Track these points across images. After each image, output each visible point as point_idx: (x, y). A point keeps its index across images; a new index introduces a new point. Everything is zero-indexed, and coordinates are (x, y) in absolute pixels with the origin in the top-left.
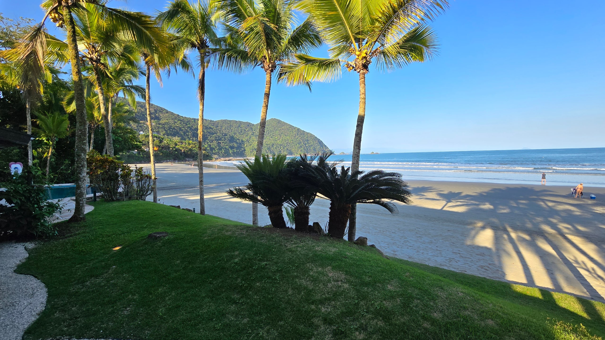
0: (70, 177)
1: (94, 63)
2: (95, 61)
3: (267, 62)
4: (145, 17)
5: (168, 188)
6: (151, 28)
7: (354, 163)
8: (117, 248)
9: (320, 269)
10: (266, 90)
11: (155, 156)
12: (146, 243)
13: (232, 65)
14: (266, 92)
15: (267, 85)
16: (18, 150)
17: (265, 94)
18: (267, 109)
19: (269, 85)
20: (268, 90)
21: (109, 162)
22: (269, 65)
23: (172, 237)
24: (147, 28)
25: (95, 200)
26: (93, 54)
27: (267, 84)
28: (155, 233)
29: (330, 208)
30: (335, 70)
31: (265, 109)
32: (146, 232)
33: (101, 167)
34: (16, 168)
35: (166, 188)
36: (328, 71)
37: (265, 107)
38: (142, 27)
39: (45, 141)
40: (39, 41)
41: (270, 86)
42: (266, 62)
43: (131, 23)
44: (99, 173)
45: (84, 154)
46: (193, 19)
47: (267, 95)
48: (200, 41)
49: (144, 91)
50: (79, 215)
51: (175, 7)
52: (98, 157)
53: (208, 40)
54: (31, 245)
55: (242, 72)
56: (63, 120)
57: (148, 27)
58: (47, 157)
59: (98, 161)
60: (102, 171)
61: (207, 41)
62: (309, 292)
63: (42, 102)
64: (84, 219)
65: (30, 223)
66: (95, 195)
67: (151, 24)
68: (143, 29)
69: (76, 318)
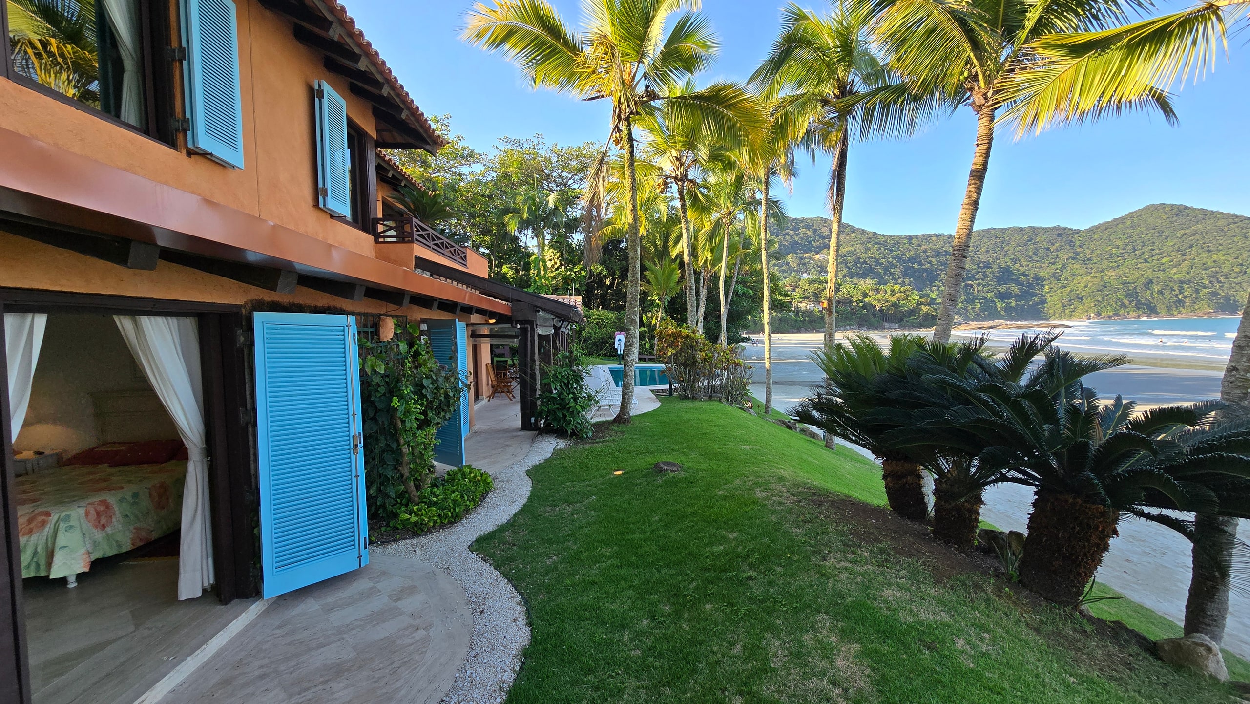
1: (679, 183)
2: (681, 180)
3: (979, 88)
4: (724, 88)
6: (735, 104)
8: (618, 473)
9: (833, 639)
10: (973, 160)
12: (645, 476)
14: (974, 167)
15: (980, 148)
17: (972, 171)
18: (976, 209)
19: (984, 147)
20: (980, 160)
22: (985, 94)
24: (729, 107)
25: (671, 394)
26: (678, 169)
27: (977, 145)
28: (664, 463)
31: (968, 212)
32: (651, 460)
37: (967, 206)
38: (723, 107)
39: (657, 302)
41: (989, 148)
42: (976, 88)
43: (706, 107)
44: (670, 354)
46: (822, 50)
47: (979, 175)
48: (839, 88)
49: (776, 206)
50: (624, 415)
51: (784, 45)
52: (672, 329)
53: (857, 79)
54: (562, 444)
57: (731, 105)
58: (656, 323)
59: (669, 335)
60: (674, 352)
61: (855, 82)
64: (628, 421)
65: (565, 416)
66: (671, 387)
67: (735, 96)
68: (724, 111)
69: (514, 545)
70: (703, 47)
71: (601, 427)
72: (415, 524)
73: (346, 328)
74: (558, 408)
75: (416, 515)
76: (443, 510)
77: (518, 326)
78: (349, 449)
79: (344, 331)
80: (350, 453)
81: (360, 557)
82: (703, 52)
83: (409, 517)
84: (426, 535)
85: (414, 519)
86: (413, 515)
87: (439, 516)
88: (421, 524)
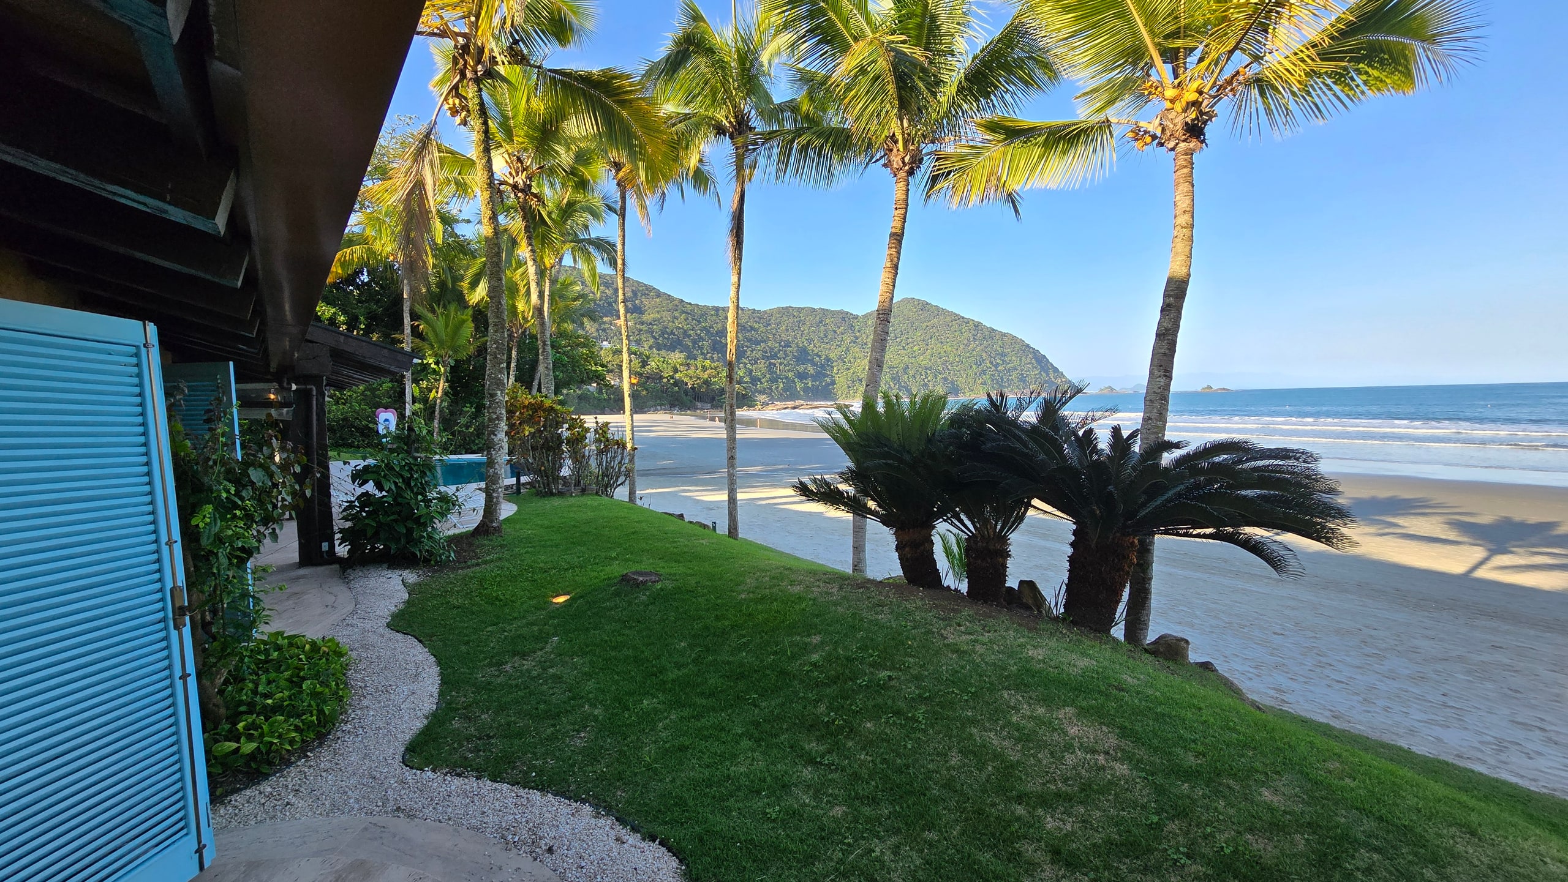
0: (474, 441)
1: (520, 194)
2: (522, 191)
3: (898, 150)
4: (620, 77)
5: (658, 471)
6: (631, 101)
7: (1150, 418)
8: (561, 599)
10: (894, 224)
11: (634, 396)
12: (617, 594)
13: (809, 168)
14: (894, 230)
15: (898, 211)
16: (390, 385)
17: (892, 235)
18: (897, 274)
19: (902, 211)
20: (899, 224)
21: (544, 411)
22: (903, 158)
23: (669, 585)
24: (623, 103)
25: (518, 492)
26: (517, 175)
27: (896, 209)
28: (634, 573)
29: (1072, 544)
30: (1095, 151)
31: (891, 276)
32: (617, 569)
33: (531, 420)
34: (386, 420)
35: (654, 472)
36: (1074, 157)
37: (890, 270)
38: (614, 101)
39: (433, 366)
40: (427, 161)
41: (906, 213)
42: (895, 150)
43: (591, 96)
44: (527, 433)
45: (502, 393)
46: (721, 66)
47: (897, 238)
48: (736, 117)
49: (615, 251)
50: (492, 522)
51: (681, 44)
52: (525, 398)
53: (753, 112)
54: (411, 577)
55: (834, 183)
56: (464, 322)
57: (625, 101)
58: (435, 399)
59: (524, 407)
60: (532, 430)
61: (751, 115)
62: (1008, 770)
63: (428, 286)
64: (498, 530)
65: (410, 531)
66: (518, 480)
67: (631, 91)
68: (616, 107)
69: (489, 737)
70: (574, 12)
71: (462, 542)
72: (252, 756)
73: (143, 350)
74: (396, 521)
75: (250, 738)
76: (299, 716)
77: (294, 387)
78: (164, 620)
79: (137, 355)
80: (166, 628)
81: (199, 851)
82: (575, 21)
83: (234, 745)
84: (281, 771)
85: (248, 747)
86: (243, 740)
87: (297, 729)
88: (269, 752)
